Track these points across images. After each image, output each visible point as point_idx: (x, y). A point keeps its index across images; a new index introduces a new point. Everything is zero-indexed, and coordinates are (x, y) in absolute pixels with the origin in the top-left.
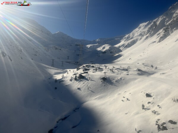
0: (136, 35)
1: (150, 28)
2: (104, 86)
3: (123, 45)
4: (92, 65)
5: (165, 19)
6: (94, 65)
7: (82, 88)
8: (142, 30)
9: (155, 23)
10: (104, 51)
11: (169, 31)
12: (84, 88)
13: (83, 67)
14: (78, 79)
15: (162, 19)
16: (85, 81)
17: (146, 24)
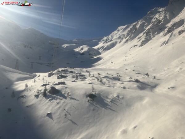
0: (115, 37)
2: (94, 110)
3: (102, 47)
4: (70, 70)
5: (144, 23)
7: (54, 113)
8: (121, 32)
9: (135, 26)
10: (82, 52)
11: (151, 35)
12: (58, 114)
13: (58, 73)
14: (49, 94)
15: (141, 23)
16: (60, 99)
17: (125, 28)
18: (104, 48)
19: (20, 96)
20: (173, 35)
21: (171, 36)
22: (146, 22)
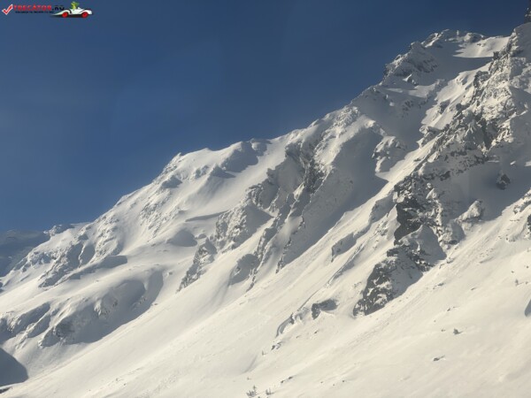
1: (263, 194)
17: (223, 165)
22: (382, 132)
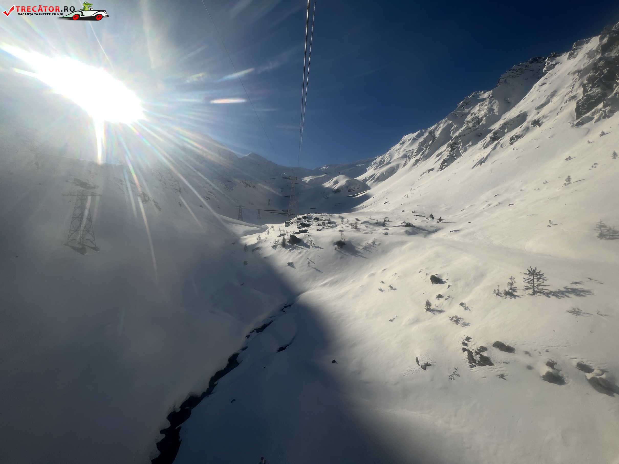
0: (396, 156)
1: (422, 144)
2: (341, 258)
3: (372, 177)
4: (314, 216)
5: (451, 125)
6: (318, 216)
7: (296, 262)
8: (407, 147)
9: (431, 133)
10: (336, 188)
11: (460, 148)
12: (300, 263)
13: (298, 221)
14: (289, 244)
15: (445, 126)
16: (302, 249)
17: (415, 137)
18: (376, 178)
19: (255, 248)
20: (500, 146)
21: (494, 148)
22: (454, 124)
